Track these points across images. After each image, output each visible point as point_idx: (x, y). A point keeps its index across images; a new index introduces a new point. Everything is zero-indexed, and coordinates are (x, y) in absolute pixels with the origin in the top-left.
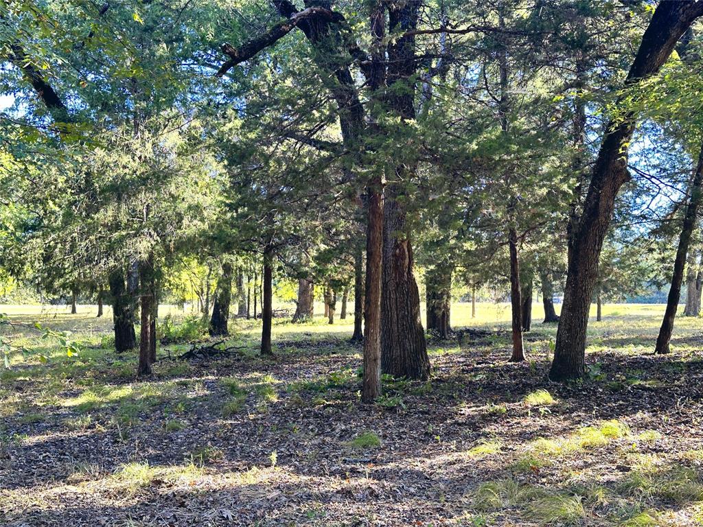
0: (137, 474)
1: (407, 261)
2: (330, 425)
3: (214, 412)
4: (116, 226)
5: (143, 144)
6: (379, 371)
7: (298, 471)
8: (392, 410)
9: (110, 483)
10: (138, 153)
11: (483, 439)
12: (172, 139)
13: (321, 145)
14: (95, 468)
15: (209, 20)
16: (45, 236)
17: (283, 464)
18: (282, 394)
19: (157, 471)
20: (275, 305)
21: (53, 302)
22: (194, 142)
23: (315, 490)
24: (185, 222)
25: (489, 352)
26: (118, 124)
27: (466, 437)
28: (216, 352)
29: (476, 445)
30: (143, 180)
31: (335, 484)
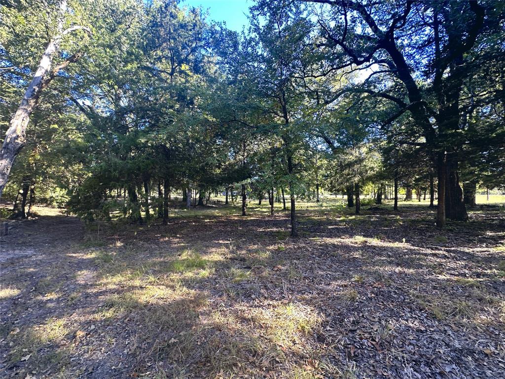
0: (359, 239)
1: (456, 180)
2: (424, 233)
3: (381, 225)
4: (349, 174)
5: (356, 152)
6: (444, 217)
7: (413, 245)
8: (451, 230)
9: (351, 240)
10: (354, 155)
11: (500, 245)
12: (364, 150)
13: (419, 144)
14: (347, 236)
15: (375, 115)
16: (330, 178)
17: (407, 242)
18: (404, 222)
19: (365, 239)
20: (399, 196)
21: (331, 195)
22: (370, 150)
23: (421, 252)
24: (369, 172)
25: (499, 213)
26: (349, 148)
27: (490, 243)
28: (379, 209)
29: (496, 246)
30: (356, 162)
31: (429, 251)
